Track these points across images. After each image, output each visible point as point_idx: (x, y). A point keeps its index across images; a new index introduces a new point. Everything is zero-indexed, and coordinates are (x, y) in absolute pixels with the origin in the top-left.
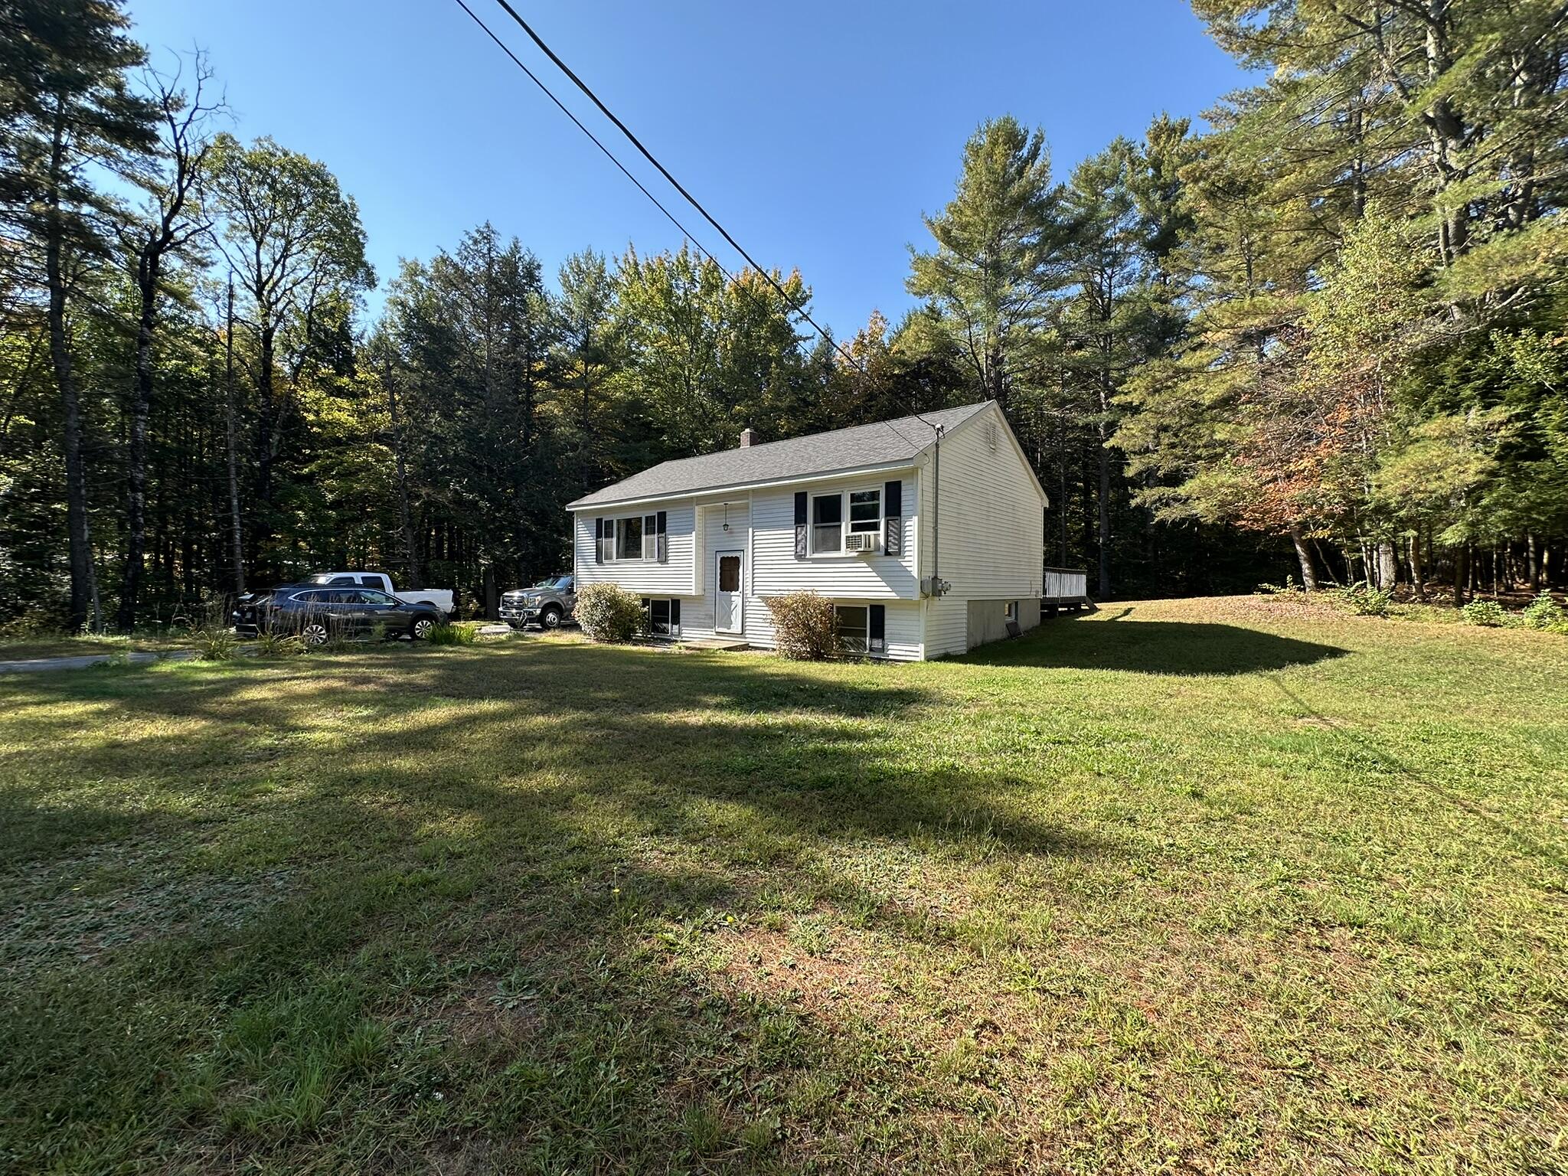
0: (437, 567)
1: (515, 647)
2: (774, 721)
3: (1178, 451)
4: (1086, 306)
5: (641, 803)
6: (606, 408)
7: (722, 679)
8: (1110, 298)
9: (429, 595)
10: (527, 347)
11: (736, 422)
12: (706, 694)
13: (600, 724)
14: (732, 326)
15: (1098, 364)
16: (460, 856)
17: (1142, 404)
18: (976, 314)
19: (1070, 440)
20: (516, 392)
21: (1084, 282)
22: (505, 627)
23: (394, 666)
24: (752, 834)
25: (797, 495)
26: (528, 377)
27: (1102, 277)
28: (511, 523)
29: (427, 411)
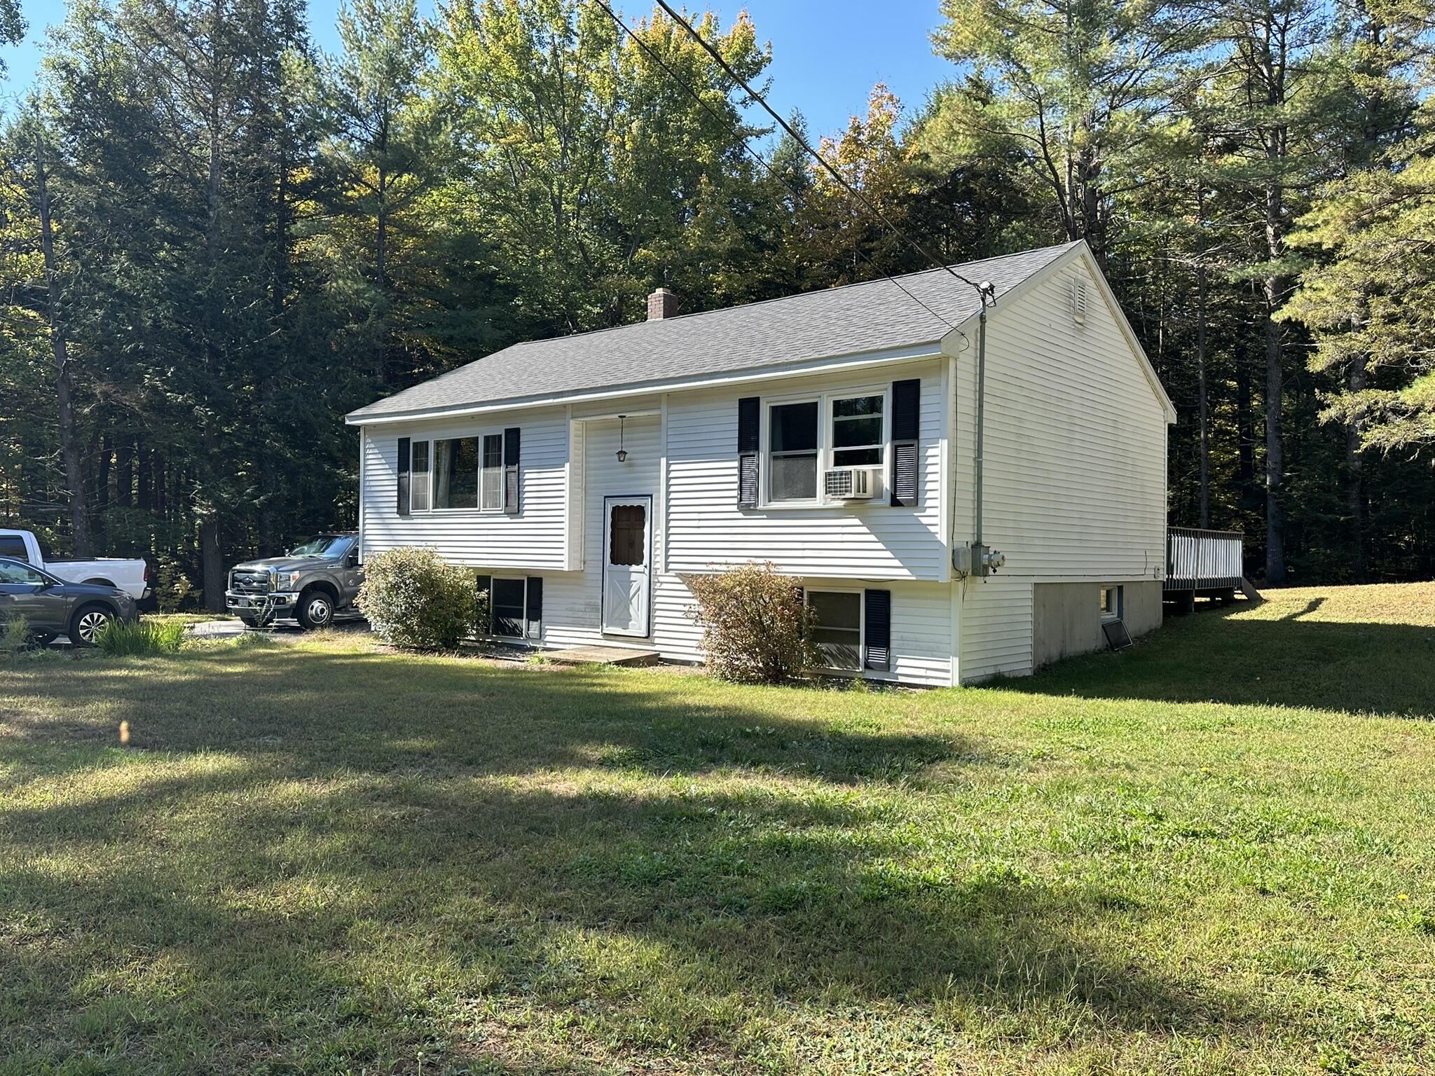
0: (121, 520)
1: (253, 659)
2: (700, 791)
3: (1402, 328)
4: (1241, 78)
5: (467, 938)
6: (415, 248)
7: (612, 716)
8: (1282, 66)
9: (105, 569)
10: (281, 142)
11: (641, 276)
12: (585, 740)
13: (398, 796)
14: (635, 109)
15: (1264, 177)
16: (151, 1030)
17: (1338, 246)
18: (1052, 91)
19: (1214, 308)
20: (261, 219)
21: (1238, 38)
22: (235, 625)
23: (40, 692)
24: (658, 994)
25: (742, 403)
26: (282, 194)
27: (1269, 30)
28: (249, 444)
29: (107, 250)
